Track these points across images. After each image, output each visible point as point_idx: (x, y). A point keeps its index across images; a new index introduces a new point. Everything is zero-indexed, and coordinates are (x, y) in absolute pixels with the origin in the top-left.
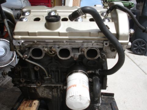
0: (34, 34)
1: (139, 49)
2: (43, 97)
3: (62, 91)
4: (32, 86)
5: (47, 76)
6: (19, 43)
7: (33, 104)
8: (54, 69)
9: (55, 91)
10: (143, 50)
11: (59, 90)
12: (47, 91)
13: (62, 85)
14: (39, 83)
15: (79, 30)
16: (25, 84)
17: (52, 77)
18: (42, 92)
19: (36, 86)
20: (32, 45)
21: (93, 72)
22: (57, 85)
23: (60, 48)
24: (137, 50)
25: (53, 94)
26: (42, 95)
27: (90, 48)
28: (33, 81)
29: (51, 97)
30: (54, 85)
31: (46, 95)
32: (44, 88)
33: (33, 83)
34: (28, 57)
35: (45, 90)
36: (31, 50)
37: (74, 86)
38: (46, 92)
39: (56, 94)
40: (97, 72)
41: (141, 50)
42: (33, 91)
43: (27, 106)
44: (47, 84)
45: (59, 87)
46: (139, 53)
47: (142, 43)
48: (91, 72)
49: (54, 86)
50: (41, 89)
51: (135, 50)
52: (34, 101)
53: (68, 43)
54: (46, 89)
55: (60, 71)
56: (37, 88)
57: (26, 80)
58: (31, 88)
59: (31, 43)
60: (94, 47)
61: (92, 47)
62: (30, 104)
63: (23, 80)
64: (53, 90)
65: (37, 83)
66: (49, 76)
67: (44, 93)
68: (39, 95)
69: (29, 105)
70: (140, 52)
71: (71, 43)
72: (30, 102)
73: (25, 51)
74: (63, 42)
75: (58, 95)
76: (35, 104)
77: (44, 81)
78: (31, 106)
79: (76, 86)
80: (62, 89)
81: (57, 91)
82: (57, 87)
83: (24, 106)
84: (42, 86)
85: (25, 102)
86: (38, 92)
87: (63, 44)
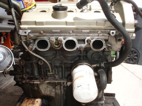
0: (41, 23)
1: (131, 58)
2: (45, 94)
3: (65, 88)
4: (35, 83)
5: (51, 71)
6: (25, 33)
7: (36, 102)
8: (58, 64)
9: (58, 88)
10: (135, 59)
11: (62, 87)
12: (50, 88)
13: (65, 81)
14: (42, 79)
15: (86, 20)
16: (28, 80)
17: (55, 73)
18: (45, 89)
19: (39, 83)
20: (37, 36)
21: (98, 65)
22: (60, 81)
23: (66, 39)
24: (129, 59)
25: (56, 91)
26: (44, 92)
27: (96, 40)
28: (36, 77)
29: (54, 94)
30: (58, 81)
31: (49, 92)
32: (47, 85)
33: (36, 79)
34: (33, 49)
35: (47, 87)
36: (36, 42)
37: (81, 77)
38: (48, 89)
39: (59, 91)
40: (103, 65)
41: (133, 59)
42: (36, 88)
43: (30, 104)
44: (50, 80)
45: (62, 84)
46: (131, 62)
47: (134, 52)
48: (95, 65)
49: (58, 83)
50: (44, 86)
51: (128, 59)
52: (36, 100)
53: (75, 34)
54: (49, 86)
55: (63, 66)
56: (40, 84)
57: (29, 76)
58: (34, 84)
59: (37, 34)
60: (99, 38)
61: (98, 38)
62: (33, 102)
63: (26, 76)
64: (57, 87)
65: (40, 78)
66: (52, 72)
67: (47, 90)
68: (42, 92)
69: (31, 102)
70: (133, 61)
71: (77, 34)
72: (32, 100)
73: (30, 43)
74: (69, 33)
75: (62, 92)
76: (37, 102)
77: (48, 77)
78: (33, 103)
79: (83, 77)
80: (65, 86)
81: (61, 88)
82: (60, 84)
83: (27, 104)
84: (45, 82)
85: (26, 100)
86: (41, 89)
87: (70, 35)
